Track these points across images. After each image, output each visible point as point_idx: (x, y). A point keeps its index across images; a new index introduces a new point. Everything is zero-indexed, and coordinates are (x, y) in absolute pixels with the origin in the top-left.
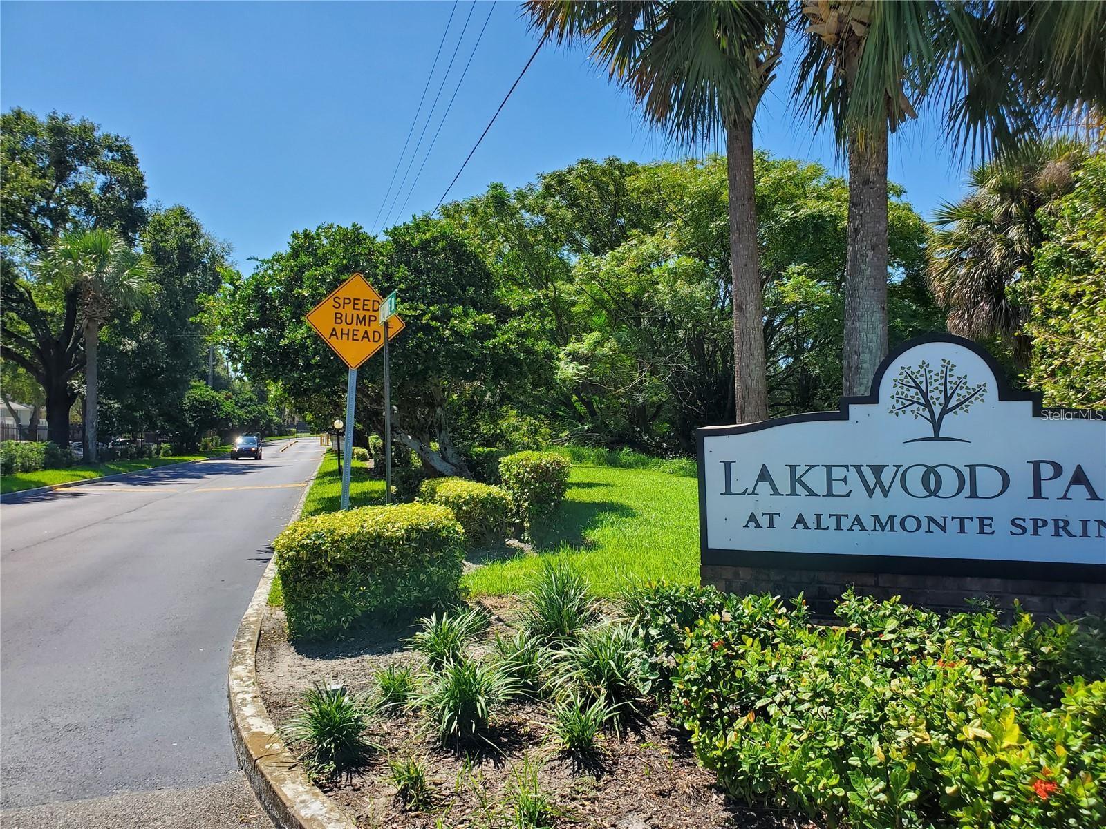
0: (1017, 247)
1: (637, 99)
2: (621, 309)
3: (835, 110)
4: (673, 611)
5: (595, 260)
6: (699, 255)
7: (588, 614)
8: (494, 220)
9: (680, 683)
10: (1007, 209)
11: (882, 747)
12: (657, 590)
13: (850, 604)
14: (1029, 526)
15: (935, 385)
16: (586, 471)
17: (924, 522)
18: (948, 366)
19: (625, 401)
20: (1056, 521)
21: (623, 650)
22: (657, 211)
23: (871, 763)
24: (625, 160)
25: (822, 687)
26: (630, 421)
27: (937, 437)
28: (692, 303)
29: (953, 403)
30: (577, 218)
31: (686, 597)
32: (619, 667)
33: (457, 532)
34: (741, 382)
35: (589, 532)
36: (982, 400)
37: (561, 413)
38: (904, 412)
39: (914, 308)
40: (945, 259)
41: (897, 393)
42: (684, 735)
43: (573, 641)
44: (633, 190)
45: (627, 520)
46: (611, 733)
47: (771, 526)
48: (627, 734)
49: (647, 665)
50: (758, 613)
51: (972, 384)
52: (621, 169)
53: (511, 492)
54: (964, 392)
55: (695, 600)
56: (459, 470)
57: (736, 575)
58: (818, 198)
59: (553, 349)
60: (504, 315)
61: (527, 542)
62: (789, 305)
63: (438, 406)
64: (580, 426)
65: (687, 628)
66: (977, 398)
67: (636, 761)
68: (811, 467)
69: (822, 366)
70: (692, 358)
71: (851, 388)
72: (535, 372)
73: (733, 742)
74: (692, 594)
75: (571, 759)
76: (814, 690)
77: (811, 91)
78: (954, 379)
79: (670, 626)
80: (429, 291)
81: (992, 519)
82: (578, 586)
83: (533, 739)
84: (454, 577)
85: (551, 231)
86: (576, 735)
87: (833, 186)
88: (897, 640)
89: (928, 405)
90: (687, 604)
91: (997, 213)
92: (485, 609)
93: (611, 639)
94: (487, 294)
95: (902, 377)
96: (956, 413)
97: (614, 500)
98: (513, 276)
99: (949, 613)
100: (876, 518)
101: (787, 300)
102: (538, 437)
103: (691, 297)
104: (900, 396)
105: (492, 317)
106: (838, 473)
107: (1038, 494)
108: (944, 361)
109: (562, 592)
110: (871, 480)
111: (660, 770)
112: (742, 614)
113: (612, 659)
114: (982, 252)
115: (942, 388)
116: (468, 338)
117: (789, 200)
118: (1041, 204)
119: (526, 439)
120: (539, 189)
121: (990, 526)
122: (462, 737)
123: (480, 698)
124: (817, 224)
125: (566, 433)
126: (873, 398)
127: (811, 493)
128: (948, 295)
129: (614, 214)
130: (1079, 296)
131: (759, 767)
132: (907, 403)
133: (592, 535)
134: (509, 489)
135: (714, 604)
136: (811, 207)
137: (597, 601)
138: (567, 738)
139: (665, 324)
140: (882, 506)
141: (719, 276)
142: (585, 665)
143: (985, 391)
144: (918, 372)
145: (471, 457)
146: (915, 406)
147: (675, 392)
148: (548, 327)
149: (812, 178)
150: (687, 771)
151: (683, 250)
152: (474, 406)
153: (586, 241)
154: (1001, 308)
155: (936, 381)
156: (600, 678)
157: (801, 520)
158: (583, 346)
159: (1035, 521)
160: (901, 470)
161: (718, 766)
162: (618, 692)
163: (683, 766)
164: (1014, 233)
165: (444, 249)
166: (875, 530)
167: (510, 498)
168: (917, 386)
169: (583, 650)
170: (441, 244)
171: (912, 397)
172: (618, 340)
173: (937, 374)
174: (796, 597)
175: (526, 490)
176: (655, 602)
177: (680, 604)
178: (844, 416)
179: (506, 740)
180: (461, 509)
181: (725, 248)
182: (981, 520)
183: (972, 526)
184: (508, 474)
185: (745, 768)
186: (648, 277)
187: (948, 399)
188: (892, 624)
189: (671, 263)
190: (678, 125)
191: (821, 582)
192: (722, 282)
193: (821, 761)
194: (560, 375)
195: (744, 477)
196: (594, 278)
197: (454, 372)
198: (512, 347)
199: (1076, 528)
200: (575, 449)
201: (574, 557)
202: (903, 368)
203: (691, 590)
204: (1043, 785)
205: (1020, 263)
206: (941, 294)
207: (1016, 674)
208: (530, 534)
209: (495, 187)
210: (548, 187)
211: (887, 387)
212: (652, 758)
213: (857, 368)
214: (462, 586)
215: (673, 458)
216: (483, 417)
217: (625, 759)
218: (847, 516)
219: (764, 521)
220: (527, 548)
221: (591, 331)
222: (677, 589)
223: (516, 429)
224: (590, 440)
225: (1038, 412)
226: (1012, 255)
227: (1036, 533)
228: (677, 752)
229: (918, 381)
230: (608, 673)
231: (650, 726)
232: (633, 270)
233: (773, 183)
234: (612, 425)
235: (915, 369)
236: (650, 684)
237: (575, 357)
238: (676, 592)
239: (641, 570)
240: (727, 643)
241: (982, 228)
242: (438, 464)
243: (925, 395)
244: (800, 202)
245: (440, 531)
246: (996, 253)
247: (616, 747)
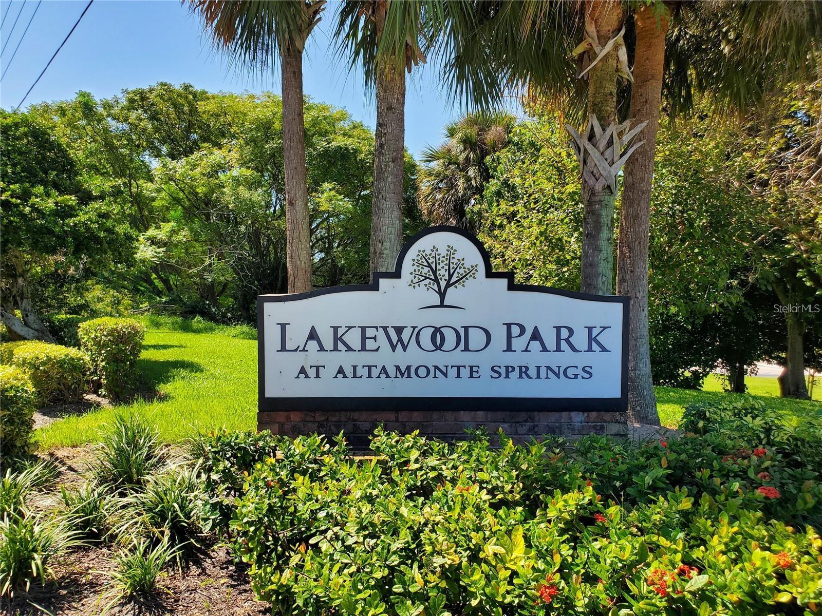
0: (473, 182)
1: (207, 24)
2: (194, 206)
3: (365, 54)
4: (234, 456)
5: (172, 164)
6: (256, 169)
7: (156, 459)
8: (83, 122)
9: (239, 525)
10: (467, 156)
11: (421, 574)
12: (219, 439)
13: (381, 439)
14: (503, 371)
15: (442, 265)
16: (162, 335)
17: (432, 370)
18: (451, 250)
19: (197, 280)
20: (520, 367)
21: (187, 492)
22: (224, 132)
23: (412, 589)
24: (198, 88)
25: (367, 521)
26: (202, 296)
27: (442, 305)
28: (250, 206)
29: (454, 279)
30: (157, 130)
31: (245, 442)
32: (182, 508)
33: (26, 392)
34: (291, 261)
35: (162, 385)
36: (474, 278)
37: (142, 288)
38: (419, 285)
39: (407, 221)
40: (429, 186)
41: (415, 270)
42: (242, 567)
43: (140, 486)
44: (204, 113)
45: (196, 375)
46: (173, 570)
47: (318, 376)
48: (189, 568)
49: (208, 506)
50: (307, 451)
51: (468, 265)
52: (195, 95)
53: (89, 353)
54: (462, 271)
55: (253, 445)
56: (41, 335)
57: (288, 418)
58: (344, 135)
59: (133, 233)
60: (86, 198)
61: (104, 396)
62: (324, 212)
63: (20, 276)
64: (158, 299)
65: (246, 473)
66: (471, 276)
67: (197, 595)
68: (350, 328)
69: (345, 259)
70: (251, 248)
71: (376, 268)
72: (116, 250)
73: (288, 580)
74: (250, 439)
75: (132, 603)
76: (360, 523)
77: (348, 36)
78: (455, 261)
79: (230, 471)
80: (9, 171)
81: (478, 367)
82: (148, 435)
83: (94, 586)
84: (22, 433)
85: (134, 137)
86: (138, 580)
87: (354, 127)
88: (421, 469)
89: (436, 280)
90: (245, 448)
91: (462, 157)
92: (57, 459)
93: (175, 481)
94: (70, 179)
95: (419, 258)
96: (456, 287)
97: (186, 359)
98: (96, 166)
99: (454, 442)
100: (398, 368)
101: (322, 208)
102: (121, 308)
103: (250, 200)
104: (417, 273)
105: (73, 198)
106: (370, 333)
107: (509, 348)
108: (449, 246)
109: (133, 442)
110: (394, 338)
111: (219, 601)
112: (294, 453)
113: (176, 501)
114: (452, 184)
115: (447, 267)
116: (49, 215)
117: (324, 134)
118: (487, 154)
119: (109, 309)
120: (124, 102)
121: (477, 372)
122: (15, 597)
123: (36, 556)
124: (344, 154)
125: (146, 304)
126: (397, 274)
127: (349, 349)
128: (430, 213)
129: (189, 130)
130: (514, 214)
131: (312, 600)
132: (422, 278)
133: (163, 389)
134: (87, 350)
135: (269, 447)
136: (339, 141)
137: (167, 446)
138: (128, 584)
139: (229, 218)
140: (402, 358)
141: (271, 186)
142: (150, 510)
143: (476, 270)
144: (430, 255)
145: (54, 323)
146: (427, 281)
147: (238, 274)
148: (128, 211)
149: (339, 120)
150: (243, 598)
151: (244, 164)
152: (59, 279)
153: (164, 149)
154: (463, 223)
155: (443, 262)
156: (164, 519)
157: (341, 371)
158: (162, 232)
159: (507, 367)
160: (416, 330)
161: (273, 598)
162: (181, 532)
163: (240, 593)
164: (472, 172)
165: (25, 135)
166: (396, 377)
167: (87, 358)
168: (430, 266)
169: (149, 495)
170: (23, 130)
171: (426, 274)
172: (191, 230)
173: (443, 257)
174: (338, 435)
175: (103, 352)
176: (217, 450)
177: (240, 449)
178: (375, 287)
179: (65, 592)
180: (39, 369)
181: (278, 166)
182: (471, 367)
183: (465, 372)
184: (86, 338)
185: (300, 602)
186: (216, 181)
187: (450, 276)
188: (414, 454)
189: (235, 172)
190: (242, 45)
191: (355, 420)
192: (274, 193)
193: (369, 592)
194: (138, 256)
195: (297, 336)
196: (171, 179)
197: (35, 246)
198: (93, 226)
199: (532, 372)
200: (153, 318)
201: (147, 408)
202: (420, 251)
203: (249, 436)
204: (547, 590)
205: (474, 194)
206: (425, 211)
207: (511, 492)
208: (106, 389)
209: (83, 95)
210: (131, 101)
211: (408, 266)
212: (212, 590)
213: (381, 253)
214: (32, 441)
215: (235, 325)
216: (69, 290)
217: (186, 595)
218: (376, 366)
219: (312, 372)
220: (105, 402)
221: (169, 221)
222: (237, 436)
223: (100, 300)
224: (167, 310)
225: (512, 287)
226: (470, 187)
227: (507, 377)
228: (235, 580)
229: (430, 262)
230: (172, 514)
231: (211, 558)
232: (204, 175)
233: (312, 120)
234: (186, 298)
235: (428, 252)
236: (211, 523)
237: (153, 242)
238: (236, 439)
239: (206, 417)
240: (282, 483)
241: (453, 167)
242: (19, 329)
243: (434, 272)
244: (332, 137)
245: (7, 391)
246: (461, 184)
247: (178, 584)
